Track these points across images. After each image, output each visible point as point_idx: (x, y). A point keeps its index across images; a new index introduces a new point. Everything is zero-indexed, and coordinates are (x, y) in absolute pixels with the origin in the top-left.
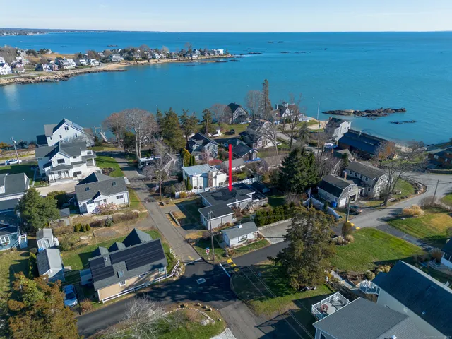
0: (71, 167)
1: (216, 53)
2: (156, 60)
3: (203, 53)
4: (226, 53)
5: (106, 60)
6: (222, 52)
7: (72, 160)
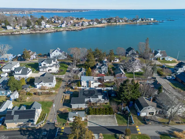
0: (47, 67)
1: (149, 20)
2: (120, 23)
3: (142, 20)
4: (154, 20)
5: (100, 23)
6: (152, 19)
7: (48, 65)
